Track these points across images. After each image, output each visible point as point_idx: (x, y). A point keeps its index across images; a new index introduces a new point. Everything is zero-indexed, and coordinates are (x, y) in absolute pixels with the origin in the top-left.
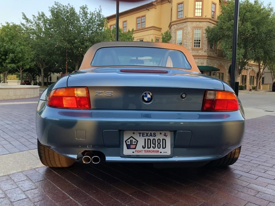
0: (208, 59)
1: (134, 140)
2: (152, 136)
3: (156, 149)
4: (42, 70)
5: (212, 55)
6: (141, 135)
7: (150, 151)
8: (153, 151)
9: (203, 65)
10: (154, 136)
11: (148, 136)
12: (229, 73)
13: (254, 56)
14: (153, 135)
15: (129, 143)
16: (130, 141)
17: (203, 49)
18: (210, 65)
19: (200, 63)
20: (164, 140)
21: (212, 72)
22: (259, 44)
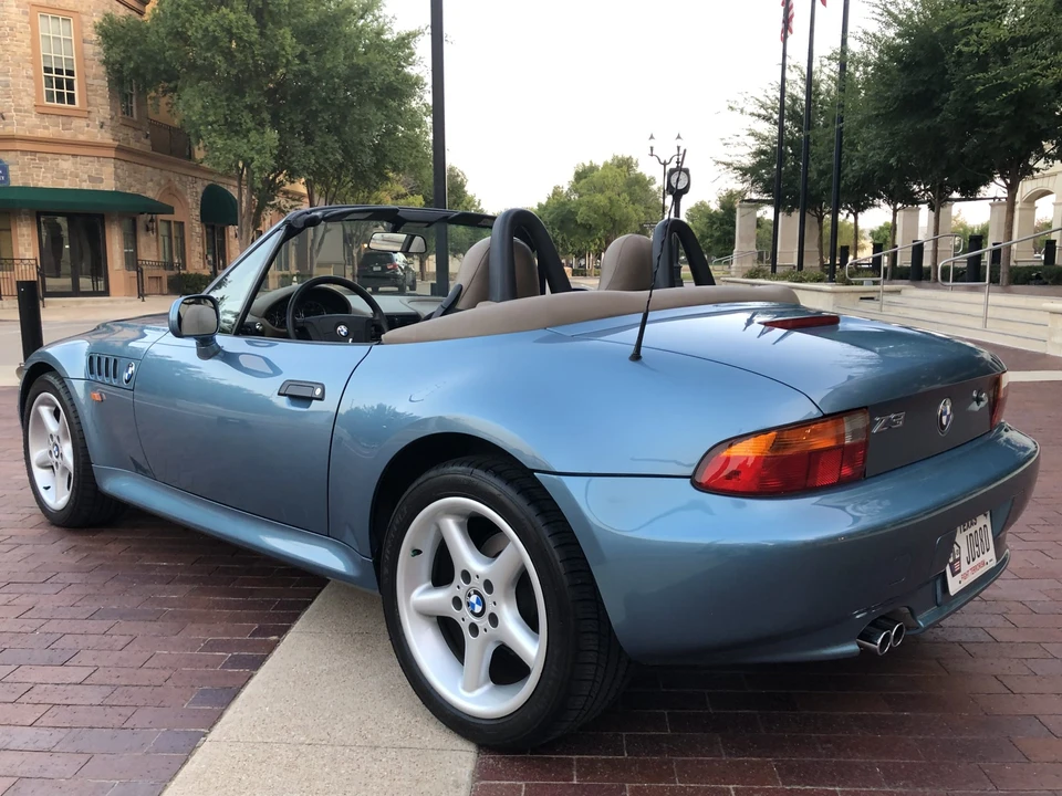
0: (119, 163)
5: (133, 144)
9: (101, 188)
12: (202, 221)
17: (92, 115)
18: (130, 186)
19: (85, 177)
21: (143, 219)
22: (326, 117)
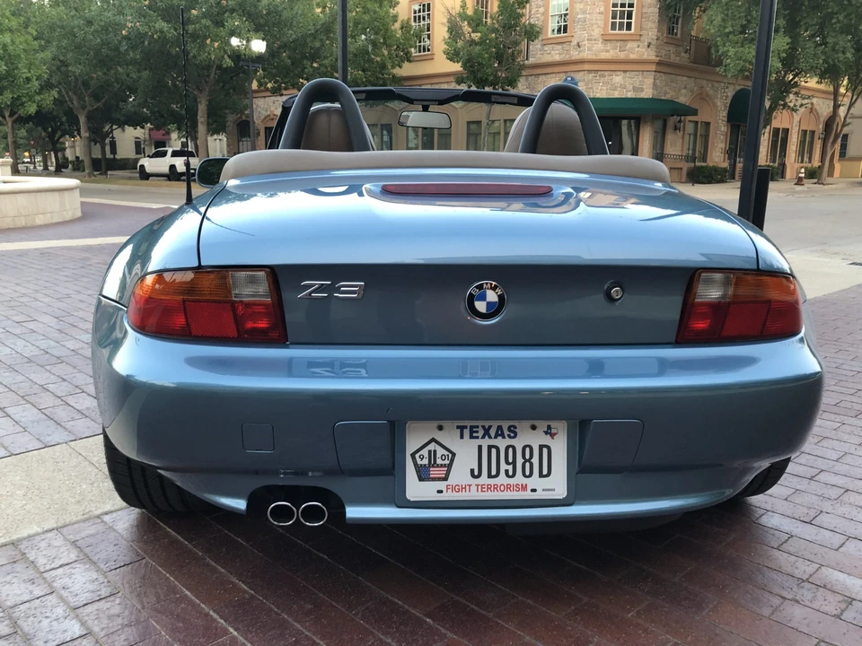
0: (658, 75)
1: (441, 451)
2: (504, 437)
3: (519, 479)
4: (82, 120)
5: (674, 59)
6: (467, 432)
7: (496, 487)
8: (508, 487)
9: (642, 96)
10: (509, 436)
11: (490, 437)
12: (728, 121)
13: (821, 61)
14: (506, 433)
15: (425, 461)
16: (426, 455)
17: (642, 38)
18: (665, 93)
19: (631, 87)
20: (545, 450)
21: (672, 120)
22: (841, 18)
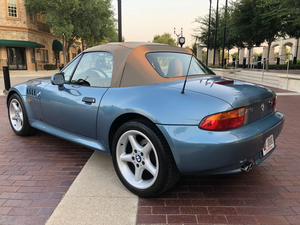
0: (29, 33)
5: (33, 28)
9: (24, 40)
12: (53, 50)
17: (22, 20)
18: (33, 40)
19: (20, 37)
21: (36, 49)
